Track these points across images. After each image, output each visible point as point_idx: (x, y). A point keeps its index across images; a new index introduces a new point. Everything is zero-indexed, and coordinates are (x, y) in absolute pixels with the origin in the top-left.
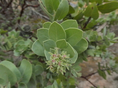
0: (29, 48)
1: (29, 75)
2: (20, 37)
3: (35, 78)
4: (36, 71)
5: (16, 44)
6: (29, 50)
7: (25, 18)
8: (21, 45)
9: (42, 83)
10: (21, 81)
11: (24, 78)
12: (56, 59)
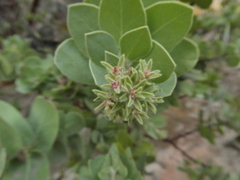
0: (51, 76)
1: (52, 135)
2: (31, 50)
3: (65, 141)
4: (67, 126)
5: (21, 65)
6: (51, 79)
7: (44, 16)
8: (33, 67)
9: (83, 152)
10: (35, 147)
11: (40, 140)
12: (123, 81)
